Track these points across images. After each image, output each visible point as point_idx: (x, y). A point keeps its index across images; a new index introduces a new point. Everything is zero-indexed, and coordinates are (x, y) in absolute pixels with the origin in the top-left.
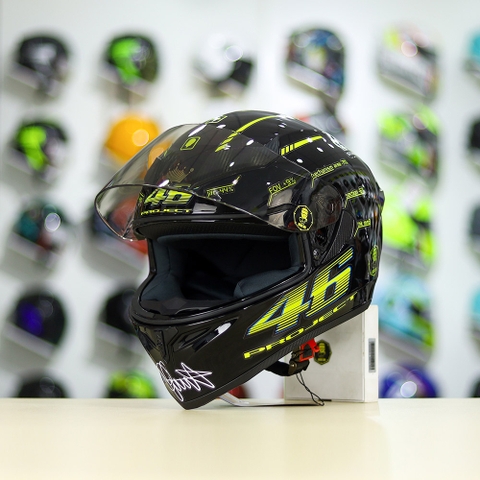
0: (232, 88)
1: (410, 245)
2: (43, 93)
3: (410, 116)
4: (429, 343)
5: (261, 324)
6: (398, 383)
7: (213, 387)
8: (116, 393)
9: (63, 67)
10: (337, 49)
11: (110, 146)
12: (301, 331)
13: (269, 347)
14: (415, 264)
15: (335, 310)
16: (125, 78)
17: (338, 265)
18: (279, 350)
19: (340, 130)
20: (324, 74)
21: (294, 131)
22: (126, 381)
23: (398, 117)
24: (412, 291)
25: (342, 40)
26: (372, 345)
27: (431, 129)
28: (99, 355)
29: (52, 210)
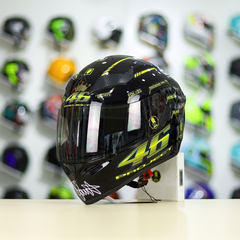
0: (111, 44)
1: (200, 122)
2: (17, 46)
3: (200, 58)
5: (124, 162)
6: (195, 191)
7: (100, 193)
8: (53, 196)
9: (27, 33)
10: (164, 24)
11: (50, 73)
12: (144, 165)
13: (128, 174)
14: (203, 132)
15: (161, 155)
16: (58, 39)
17: (163, 133)
18: (133, 175)
19: (165, 65)
20: (157, 37)
21: (141, 66)
22: (58, 190)
23: (194, 59)
24: (201, 146)
25: (166, 20)
26: (181, 173)
27: (211, 65)
28: (45, 177)
29: (21, 105)
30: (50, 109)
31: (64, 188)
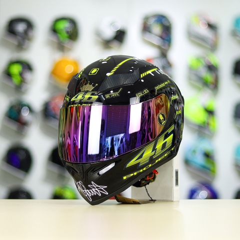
0: (115, 44)
1: (204, 123)
2: (20, 47)
3: (204, 58)
4: (214, 172)
5: (133, 162)
6: (198, 191)
7: (107, 194)
8: (57, 196)
9: (30, 34)
10: (168, 24)
11: (54, 73)
12: (150, 165)
13: (135, 174)
14: (206, 132)
15: (166, 155)
16: (61, 39)
17: (168, 133)
18: (140, 175)
19: (168, 65)
20: (161, 37)
22: (62, 190)
23: (198, 59)
24: (205, 146)
25: (170, 20)
26: (177, 173)
27: (214, 65)
28: (48, 178)
29: (25, 105)
30: (54, 109)
31: (68, 188)
